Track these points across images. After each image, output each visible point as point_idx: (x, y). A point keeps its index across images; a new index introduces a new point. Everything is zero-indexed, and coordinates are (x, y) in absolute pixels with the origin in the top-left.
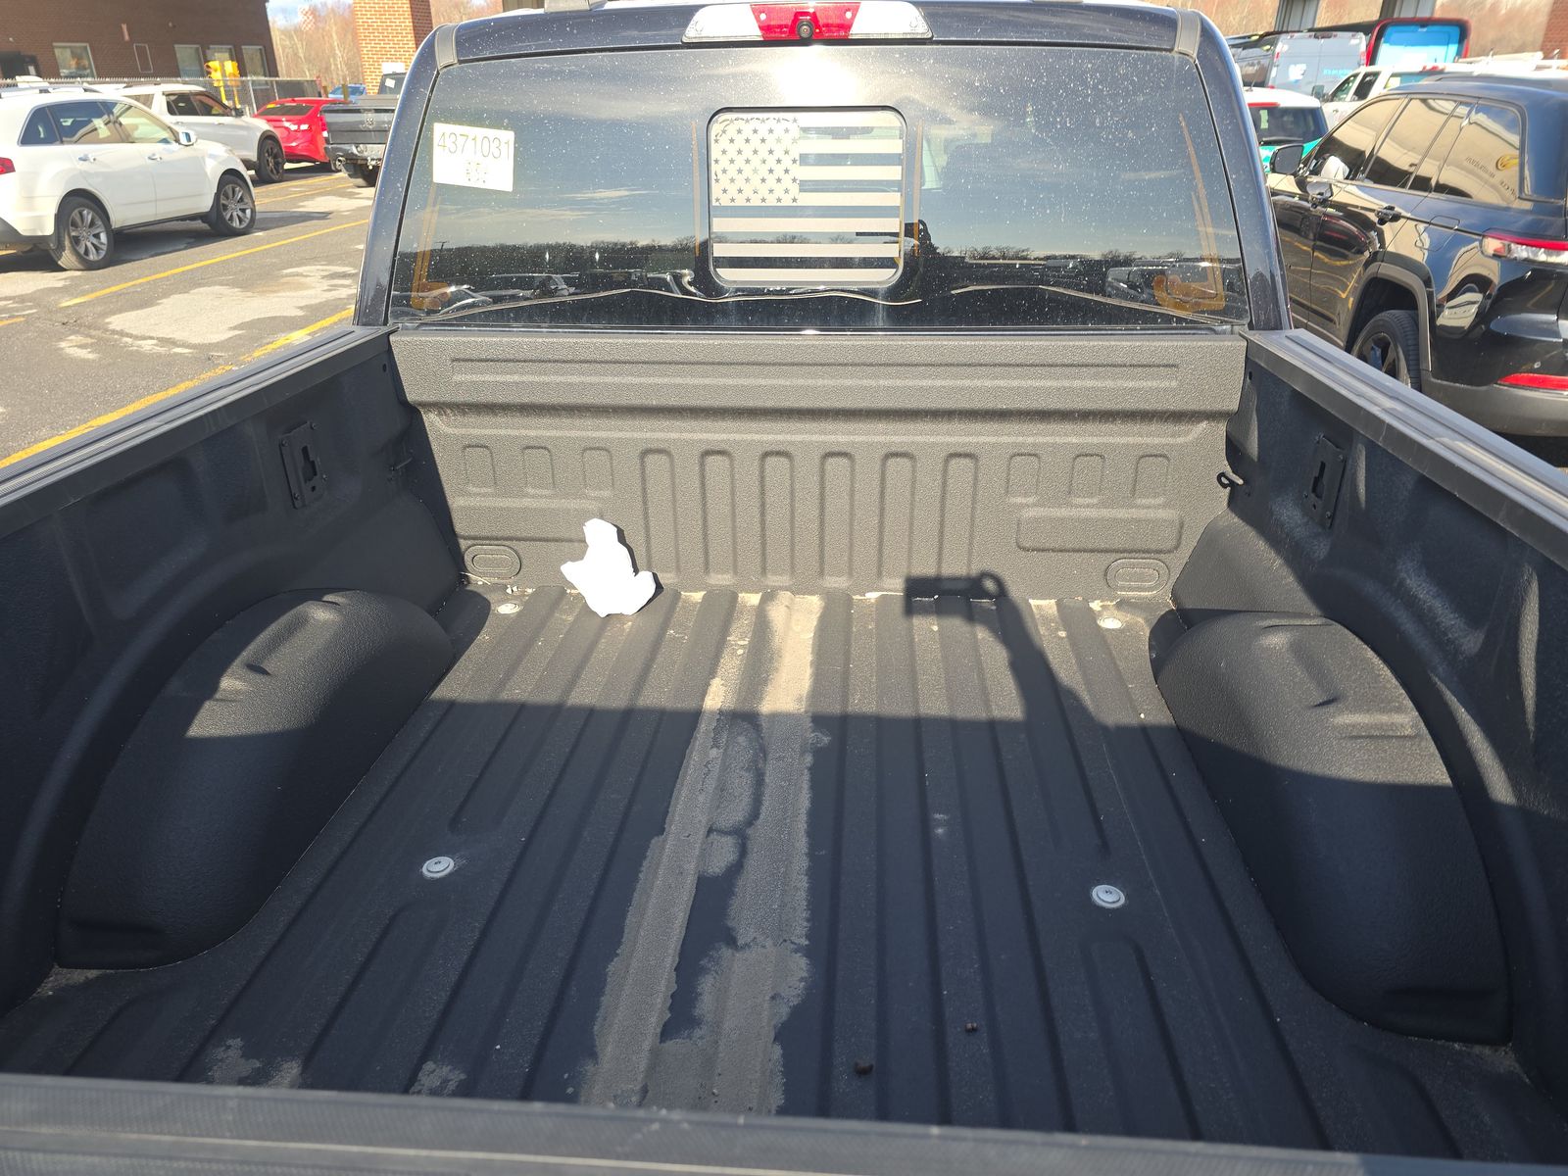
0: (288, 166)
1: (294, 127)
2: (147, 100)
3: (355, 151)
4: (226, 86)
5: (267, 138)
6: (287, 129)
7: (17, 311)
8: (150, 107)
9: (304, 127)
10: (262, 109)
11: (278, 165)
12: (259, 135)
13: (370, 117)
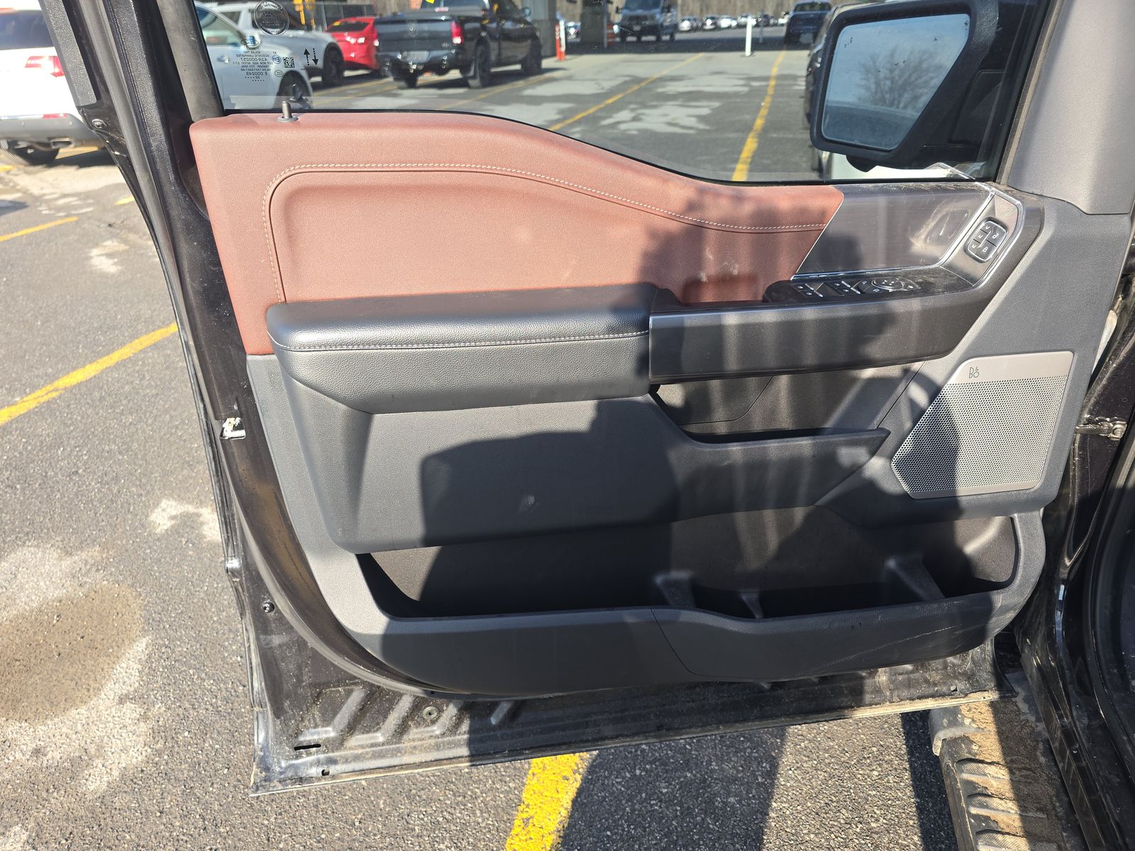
0: (347, 73)
1: (353, 41)
2: (235, 16)
3: (399, 57)
4: (305, 10)
5: (332, 50)
6: (349, 42)
7: (75, 209)
8: (236, 21)
9: (362, 40)
10: (330, 26)
11: (340, 72)
12: (324, 46)
13: (412, 27)
